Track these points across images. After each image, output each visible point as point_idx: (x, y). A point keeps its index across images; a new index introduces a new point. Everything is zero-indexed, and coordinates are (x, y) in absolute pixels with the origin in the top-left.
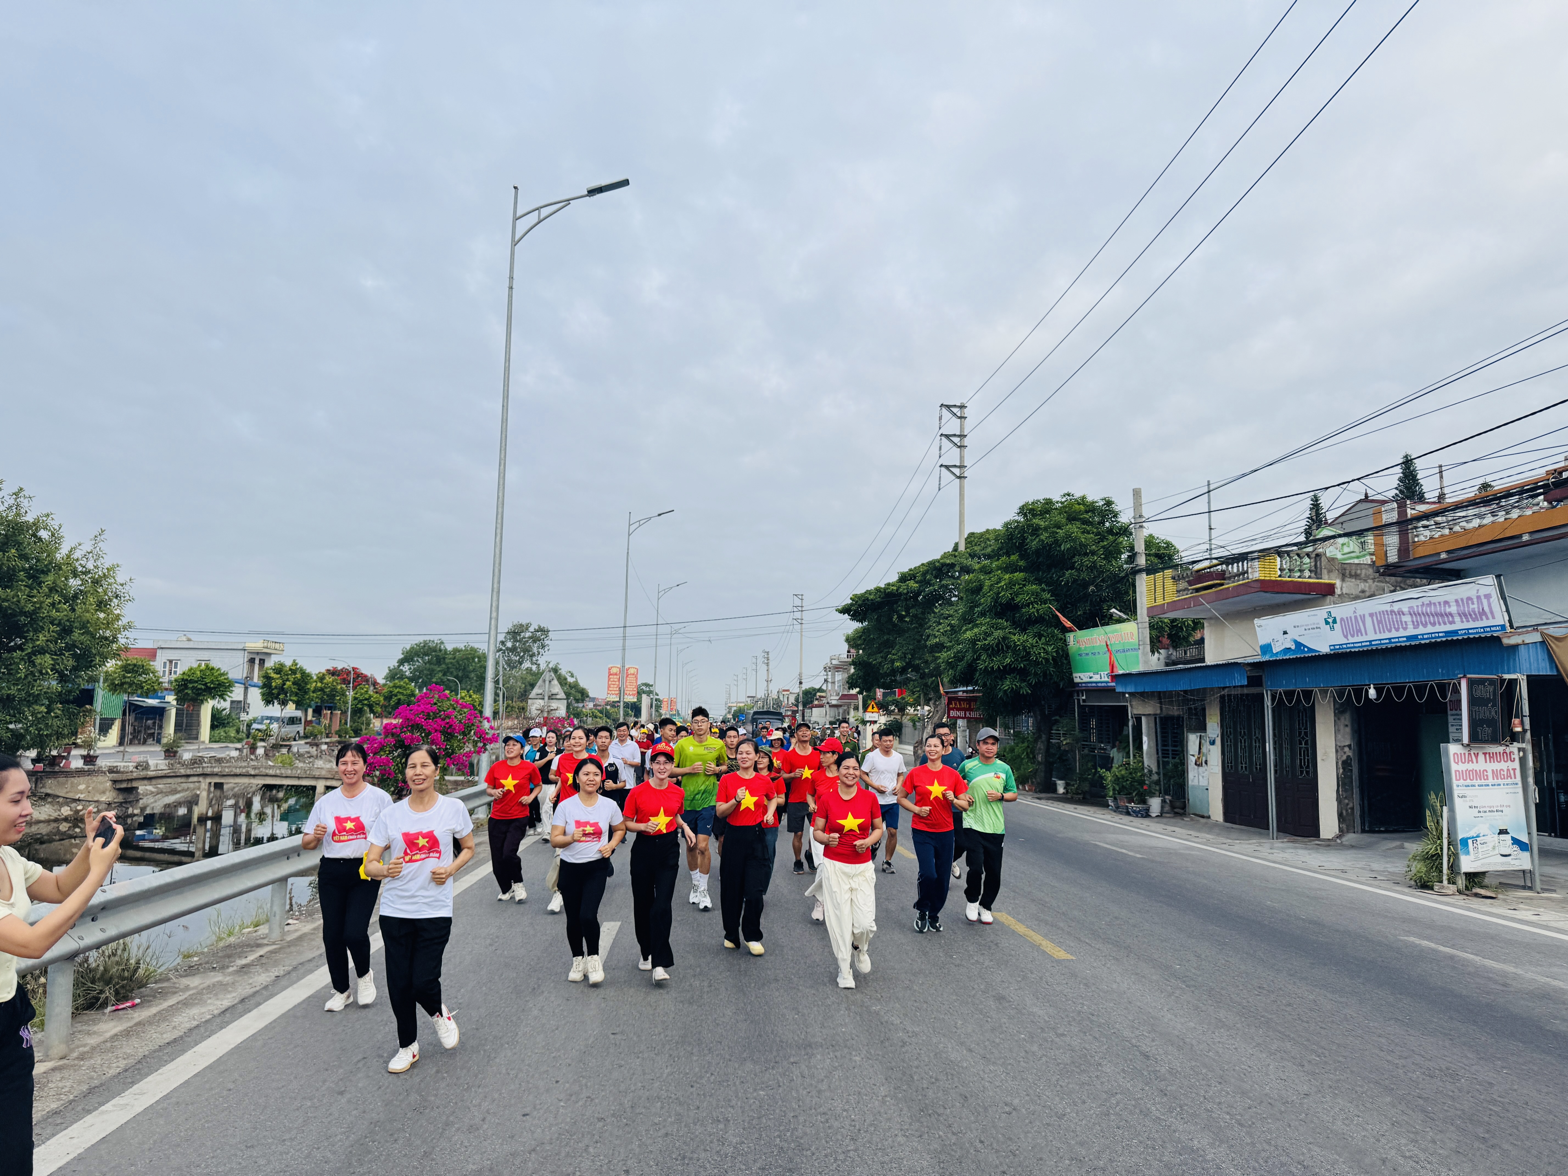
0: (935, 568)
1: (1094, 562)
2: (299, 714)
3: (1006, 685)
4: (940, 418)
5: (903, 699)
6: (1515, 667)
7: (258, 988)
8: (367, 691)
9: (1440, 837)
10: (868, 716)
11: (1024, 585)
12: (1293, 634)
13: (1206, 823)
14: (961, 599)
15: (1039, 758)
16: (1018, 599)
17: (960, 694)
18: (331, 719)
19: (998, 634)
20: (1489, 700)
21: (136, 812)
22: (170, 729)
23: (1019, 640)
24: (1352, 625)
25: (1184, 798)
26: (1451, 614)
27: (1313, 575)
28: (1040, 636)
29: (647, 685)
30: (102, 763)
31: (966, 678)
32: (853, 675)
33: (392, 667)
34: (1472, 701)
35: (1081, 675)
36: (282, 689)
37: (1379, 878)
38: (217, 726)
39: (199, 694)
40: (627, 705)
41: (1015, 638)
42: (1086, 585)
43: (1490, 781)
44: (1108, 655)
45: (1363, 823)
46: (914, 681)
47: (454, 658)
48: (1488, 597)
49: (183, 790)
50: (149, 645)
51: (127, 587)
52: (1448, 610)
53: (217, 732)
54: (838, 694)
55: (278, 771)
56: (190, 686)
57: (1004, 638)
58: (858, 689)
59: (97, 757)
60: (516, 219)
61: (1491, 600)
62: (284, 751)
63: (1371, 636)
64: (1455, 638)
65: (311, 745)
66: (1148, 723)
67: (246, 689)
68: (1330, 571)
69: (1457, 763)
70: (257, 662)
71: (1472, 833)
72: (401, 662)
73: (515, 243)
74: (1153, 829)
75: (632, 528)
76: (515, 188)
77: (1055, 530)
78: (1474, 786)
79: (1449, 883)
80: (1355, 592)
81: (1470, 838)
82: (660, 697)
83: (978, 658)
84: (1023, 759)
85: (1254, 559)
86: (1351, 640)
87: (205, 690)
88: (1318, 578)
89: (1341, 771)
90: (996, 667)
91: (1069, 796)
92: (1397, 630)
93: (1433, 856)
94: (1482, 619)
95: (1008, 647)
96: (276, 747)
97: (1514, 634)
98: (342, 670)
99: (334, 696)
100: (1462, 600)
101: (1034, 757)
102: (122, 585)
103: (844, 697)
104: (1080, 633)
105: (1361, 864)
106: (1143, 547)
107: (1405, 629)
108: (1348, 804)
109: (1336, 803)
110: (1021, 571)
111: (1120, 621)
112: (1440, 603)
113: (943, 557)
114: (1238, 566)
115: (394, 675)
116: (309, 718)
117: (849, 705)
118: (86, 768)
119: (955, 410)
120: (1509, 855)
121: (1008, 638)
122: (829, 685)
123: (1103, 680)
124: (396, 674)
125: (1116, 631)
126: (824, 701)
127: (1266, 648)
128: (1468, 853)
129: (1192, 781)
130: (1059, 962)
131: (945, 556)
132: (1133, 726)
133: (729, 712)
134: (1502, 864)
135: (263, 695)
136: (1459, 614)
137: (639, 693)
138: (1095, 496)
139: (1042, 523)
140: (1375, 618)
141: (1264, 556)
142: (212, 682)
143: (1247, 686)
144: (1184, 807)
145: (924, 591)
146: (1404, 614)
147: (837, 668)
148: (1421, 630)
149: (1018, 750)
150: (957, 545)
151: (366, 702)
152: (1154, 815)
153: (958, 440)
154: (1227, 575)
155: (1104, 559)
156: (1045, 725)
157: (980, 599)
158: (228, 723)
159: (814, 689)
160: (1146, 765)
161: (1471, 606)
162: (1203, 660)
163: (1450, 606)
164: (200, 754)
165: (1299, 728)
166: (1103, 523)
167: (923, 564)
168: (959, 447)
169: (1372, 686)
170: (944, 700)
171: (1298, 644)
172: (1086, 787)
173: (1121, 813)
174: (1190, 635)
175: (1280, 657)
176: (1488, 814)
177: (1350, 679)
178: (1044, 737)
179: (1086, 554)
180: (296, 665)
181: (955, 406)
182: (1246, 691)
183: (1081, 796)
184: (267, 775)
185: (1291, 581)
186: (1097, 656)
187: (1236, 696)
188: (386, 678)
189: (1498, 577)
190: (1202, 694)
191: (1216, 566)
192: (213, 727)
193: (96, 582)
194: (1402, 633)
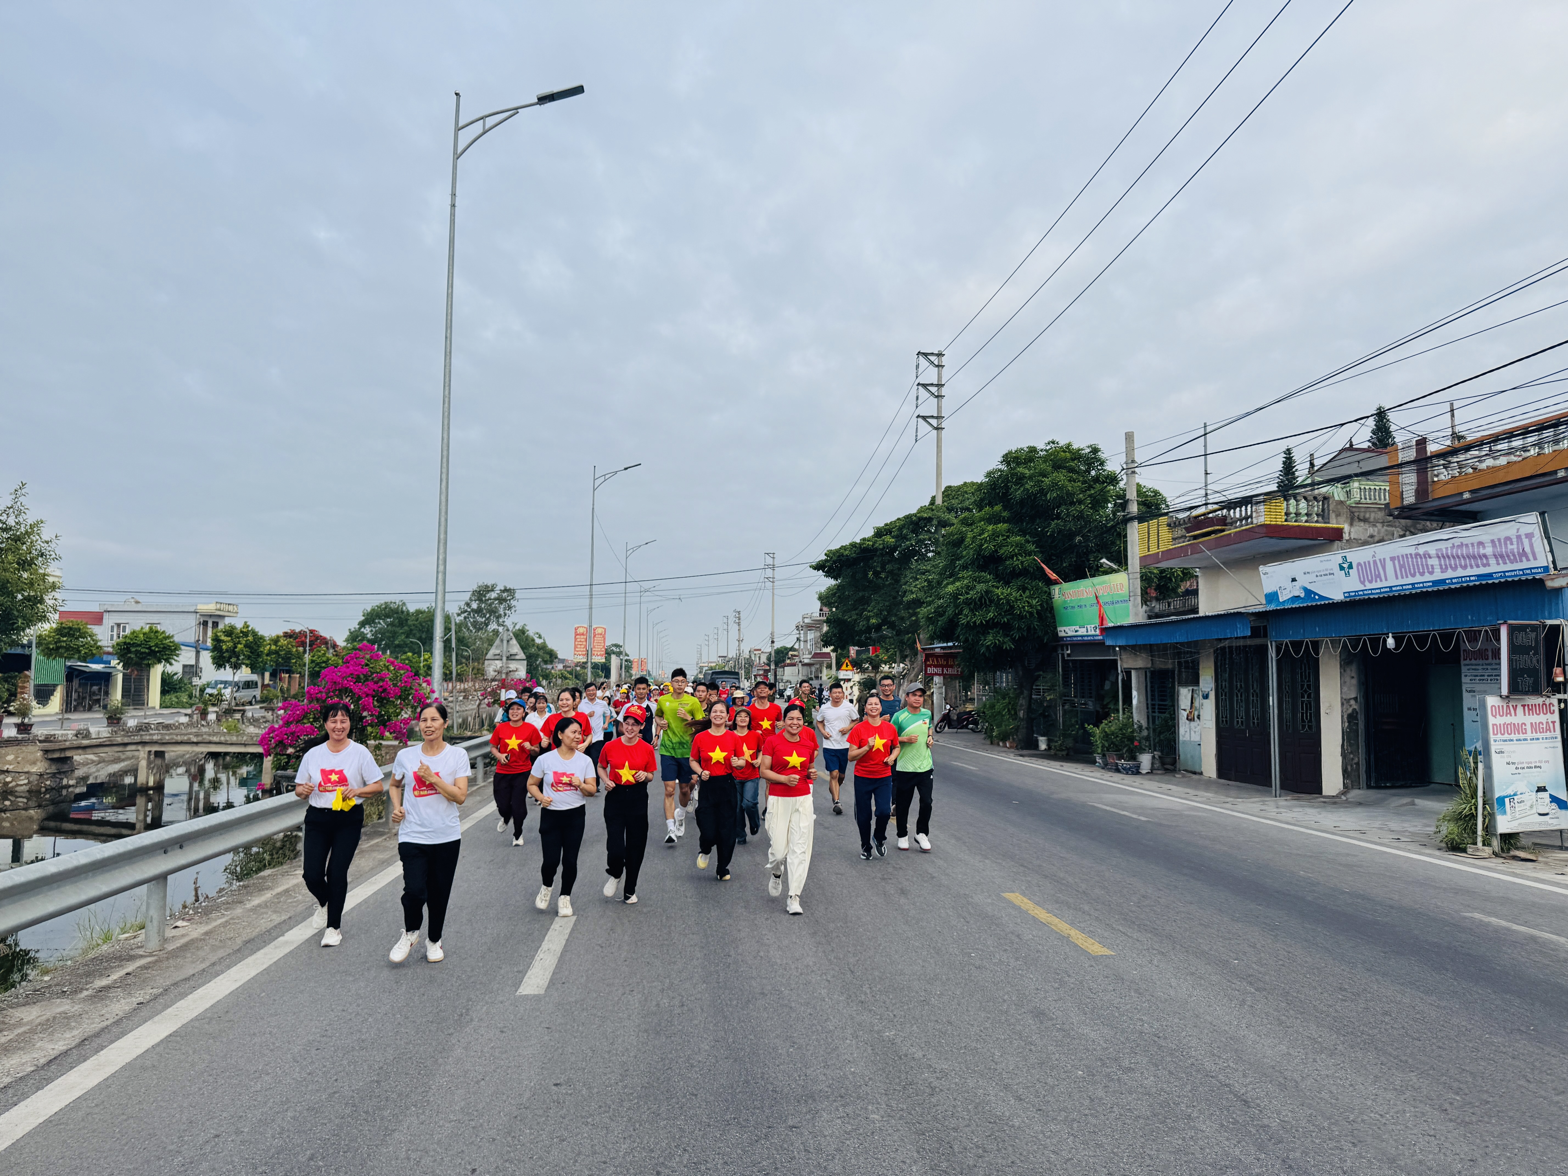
0: (912, 522)
1: (1081, 512)
2: (255, 677)
3: (989, 640)
4: (917, 367)
5: (877, 656)
6: (1557, 611)
7: (108, 1023)
8: (324, 654)
9: (1474, 795)
10: (842, 675)
11: (1008, 537)
12: (1304, 581)
13: (1200, 780)
14: (938, 553)
15: (1021, 714)
16: (1002, 551)
17: (937, 650)
18: (289, 682)
19: (981, 587)
20: (1530, 648)
21: (71, 782)
22: (117, 695)
23: (1002, 593)
24: (1369, 571)
25: (1175, 754)
26: (1485, 556)
27: (1320, 519)
28: (1024, 589)
29: (617, 646)
30: (39, 731)
31: (946, 635)
32: (827, 633)
33: (353, 630)
34: (1513, 649)
35: (1066, 628)
36: (233, 652)
37: (1403, 839)
38: (168, 692)
39: (144, 659)
40: (595, 666)
41: (999, 591)
42: (1072, 535)
43: (1529, 735)
44: (1096, 608)
45: (1369, 778)
46: (890, 638)
47: (417, 620)
48: (1530, 536)
49: (128, 759)
50: (95, 608)
51: (53, 545)
52: (1482, 551)
53: (168, 697)
54: (810, 653)
55: (222, 738)
56: (133, 649)
57: (987, 592)
58: (832, 647)
59: (31, 725)
60: (458, 129)
61: (1534, 539)
62: (238, 716)
63: (1392, 581)
64: (1490, 582)
65: (267, 709)
66: (1138, 677)
67: (198, 653)
68: (1338, 515)
69: (1495, 716)
70: (210, 624)
71: (1510, 792)
72: (362, 624)
73: (457, 156)
74: (1147, 787)
75: (598, 482)
76: (457, 94)
77: (1040, 478)
78: (1512, 740)
79: (1484, 845)
80: (1364, 537)
81: (1507, 797)
82: (631, 658)
83: (960, 613)
84: (1003, 716)
85: (1260, 502)
86: (1369, 586)
87: (149, 654)
88: (1325, 523)
89: (1346, 724)
90: (978, 622)
91: (1052, 752)
92: (1422, 574)
93: (1466, 816)
94: (1521, 561)
95: (991, 601)
96: (229, 712)
97: (1558, 576)
98: (300, 632)
99: (290, 659)
100: (1499, 540)
101: (1016, 713)
102: (47, 542)
103: (816, 655)
104: (1065, 585)
105: (1377, 824)
106: (1135, 494)
107: (1431, 573)
108: (1353, 759)
109: (1340, 759)
110: (1004, 522)
111: (1110, 571)
112: (1473, 544)
113: (920, 511)
114: (1241, 511)
115: (354, 637)
116: (267, 681)
117: (821, 664)
118: (20, 736)
119: (932, 358)
120: (1547, 814)
121: (991, 592)
122: (802, 643)
123: (1089, 633)
124: (357, 637)
125: (1104, 582)
126: (797, 659)
127: (1272, 597)
128: (1505, 813)
129: (1183, 736)
130: (1096, 959)
131: (922, 510)
132: (1123, 680)
133: (701, 672)
134: (1540, 824)
135: (214, 658)
136: (1495, 556)
137: (608, 653)
138: (1081, 443)
139: (1027, 471)
140: (1396, 562)
141: (1270, 499)
142: (156, 645)
143: (1250, 637)
144: (1174, 762)
145: (901, 546)
146: (1430, 557)
147: (809, 627)
148: (1450, 574)
149: (998, 707)
150: (933, 498)
151: (324, 665)
152: (1144, 772)
153: (936, 389)
154: (1229, 520)
155: (1091, 508)
156: (1027, 681)
157: (962, 552)
158: (180, 688)
159: (786, 648)
160: (1135, 721)
161: (1510, 547)
162: (1195, 610)
163: (1484, 547)
164: (146, 721)
165: (1302, 681)
166: (1088, 471)
167: (898, 519)
168: (937, 397)
169: (1390, 635)
170: (921, 658)
171: (1308, 592)
172: (1070, 743)
173: (1110, 770)
174: (1179, 586)
175: (1288, 606)
176: (1526, 770)
177: (1365, 629)
178: (1026, 692)
179: (1072, 503)
180: (248, 627)
181: (932, 354)
182: (1249, 642)
183: (1064, 753)
184: (210, 743)
185: (1299, 526)
186: (1084, 609)
187: (1238, 648)
188: (347, 640)
189: (1542, 514)
190: (1195, 647)
191: (1215, 511)
192: (163, 692)
193: (18, 539)
194: (1428, 577)
